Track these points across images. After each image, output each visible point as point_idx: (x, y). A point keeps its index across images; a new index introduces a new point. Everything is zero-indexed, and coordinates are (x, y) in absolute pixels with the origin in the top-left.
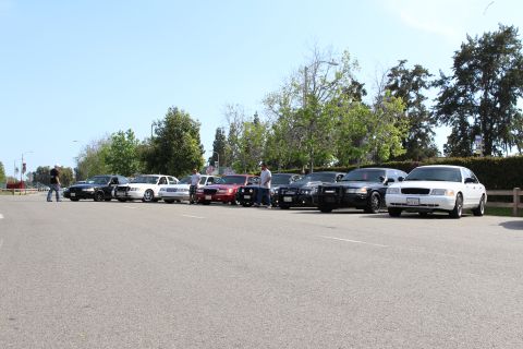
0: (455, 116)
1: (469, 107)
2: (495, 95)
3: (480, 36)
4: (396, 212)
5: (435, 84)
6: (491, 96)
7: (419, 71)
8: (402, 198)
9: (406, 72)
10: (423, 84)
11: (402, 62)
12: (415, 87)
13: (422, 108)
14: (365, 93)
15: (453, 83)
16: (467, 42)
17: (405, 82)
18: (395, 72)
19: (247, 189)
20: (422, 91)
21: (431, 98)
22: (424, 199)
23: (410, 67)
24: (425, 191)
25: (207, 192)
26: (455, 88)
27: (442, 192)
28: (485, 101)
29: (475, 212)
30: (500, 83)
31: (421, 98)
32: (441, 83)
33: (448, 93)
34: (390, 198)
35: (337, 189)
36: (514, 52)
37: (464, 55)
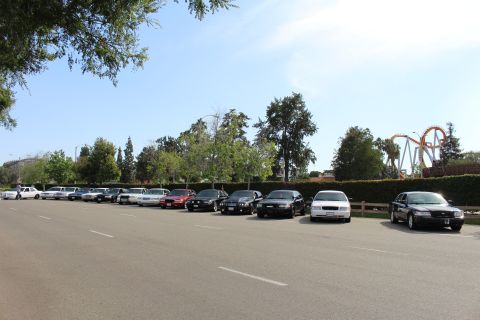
2: (290, 133)
6: (287, 134)
9: (234, 116)
10: (245, 124)
11: (232, 110)
12: (240, 126)
15: (267, 125)
16: (274, 102)
17: (236, 122)
20: (244, 128)
23: (237, 113)
26: (268, 129)
28: (284, 136)
30: (292, 126)
31: (242, 133)
32: (259, 125)
33: (263, 132)
36: (301, 108)
37: (273, 109)
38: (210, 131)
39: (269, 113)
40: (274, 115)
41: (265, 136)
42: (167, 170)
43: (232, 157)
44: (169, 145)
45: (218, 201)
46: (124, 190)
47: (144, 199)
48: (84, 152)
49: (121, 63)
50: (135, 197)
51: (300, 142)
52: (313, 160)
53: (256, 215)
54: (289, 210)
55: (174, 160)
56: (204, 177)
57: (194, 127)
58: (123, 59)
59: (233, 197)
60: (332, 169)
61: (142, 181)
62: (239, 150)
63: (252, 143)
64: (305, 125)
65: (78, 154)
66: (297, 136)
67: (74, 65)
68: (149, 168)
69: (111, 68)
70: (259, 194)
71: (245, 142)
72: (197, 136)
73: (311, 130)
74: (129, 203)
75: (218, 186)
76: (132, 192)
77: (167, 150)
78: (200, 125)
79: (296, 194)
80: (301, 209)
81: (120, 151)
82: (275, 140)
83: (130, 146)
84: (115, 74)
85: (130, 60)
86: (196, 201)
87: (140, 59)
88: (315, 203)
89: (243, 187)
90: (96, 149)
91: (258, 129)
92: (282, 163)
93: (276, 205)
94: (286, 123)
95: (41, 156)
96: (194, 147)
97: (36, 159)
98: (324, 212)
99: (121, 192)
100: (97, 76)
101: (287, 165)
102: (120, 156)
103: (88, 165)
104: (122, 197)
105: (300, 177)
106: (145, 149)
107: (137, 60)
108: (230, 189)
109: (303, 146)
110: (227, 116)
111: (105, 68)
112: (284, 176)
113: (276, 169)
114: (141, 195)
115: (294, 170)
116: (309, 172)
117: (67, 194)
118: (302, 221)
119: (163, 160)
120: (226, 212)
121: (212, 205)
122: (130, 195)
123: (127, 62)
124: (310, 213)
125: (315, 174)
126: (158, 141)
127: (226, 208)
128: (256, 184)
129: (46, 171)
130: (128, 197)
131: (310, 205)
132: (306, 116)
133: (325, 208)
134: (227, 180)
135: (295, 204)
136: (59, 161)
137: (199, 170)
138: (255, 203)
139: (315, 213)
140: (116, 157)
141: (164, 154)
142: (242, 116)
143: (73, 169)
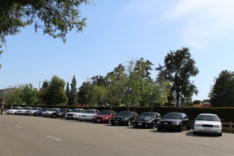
2: (180, 74)
5: (157, 69)
9: (143, 63)
10: (150, 68)
11: (142, 59)
12: (147, 69)
15: (164, 69)
16: (170, 53)
20: (149, 71)
23: (145, 61)
28: (176, 76)
30: (182, 69)
31: (148, 73)
32: (160, 69)
33: (162, 73)
36: (188, 58)
37: (169, 58)
38: (127, 72)
39: (166, 60)
40: (169, 62)
41: (163, 76)
42: (98, 98)
43: (141, 89)
44: (100, 81)
45: (131, 119)
46: (70, 110)
47: (83, 116)
48: (45, 84)
49: (68, 28)
50: (77, 114)
51: (187, 80)
52: (196, 93)
53: (156, 129)
54: (179, 126)
55: (103, 91)
56: (122, 102)
57: (116, 70)
58: (69, 25)
59: (142, 117)
60: (209, 99)
61: (82, 104)
62: (146, 85)
63: (155, 80)
64: (190, 69)
65: (41, 87)
66: (185, 76)
67: (38, 29)
68: (86, 96)
69: (62, 31)
70: (159, 115)
71: (150, 80)
72: (118, 76)
73: (195, 73)
74: (73, 119)
75: (132, 109)
76: (75, 111)
77: (98, 84)
78: (120, 68)
79: (184, 115)
80: (187, 126)
81: (68, 84)
82: (170, 78)
83: (74, 81)
84: (64, 35)
85: (74, 26)
86: (116, 119)
87: (81, 25)
88: (197, 122)
89: (148, 110)
90: (52, 83)
91: (159, 71)
92: (174, 94)
93: (170, 123)
94: (178, 68)
95: (17, 87)
96: (116, 82)
97: (14, 89)
98: (203, 129)
99: (68, 111)
100: (52, 37)
101: (178, 96)
102: (68, 88)
103: (47, 94)
104: (69, 115)
105: (187, 104)
106: (84, 84)
107: (79, 26)
108: (140, 111)
109: (189, 83)
110: (138, 63)
111: (59, 32)
112: (176, 103)
113: (170, 98)
114: (81, 114)
115: (183, 99)
116: (193, 101)
117: (33, 112)
118: (188, 134)
119: (95, 91)
120: (136, 126)
121: (127, 121)
122: (74, 113)
123: (73, 27)
124: (193, 129)
125: (197, 102)
126: (93, 78)
127: (136, 123)
128: (157, 108)
129: (21, 96)
130: (72, 115)
131: (194, 123)
132: (191, 63)
133: (204, 126)
134: (137, 105)
135: (183, 122)
136: (29, 90)
137: (119, 98)
138: (156, 121)
139: (197, 129)
140: (65, 88)
141: (96, 87)
142: (148, 62)
143: (38, 96)
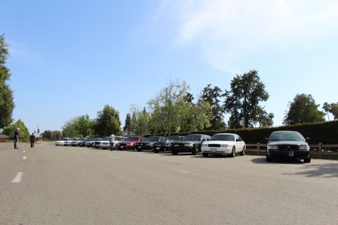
0: (232, 109)
1: (238, 105)
2: (249, 100)
3: (242, 75)
4: (206, 155)
5: (223, 95)
6: (247, 100)
7: (216, 89)
8: (209, 149)
9: (211, 89)
10: (218, 95)
11: (209, 85)
13: (218, 105)
14: (193, 98)
15: (231, 94)
16: (236, 77)
17: (210, 94)
18: (206, 90)
19: (140, 144)
20: (218, 98)
21: (222, 101)
22: (218, 149)
23: (212, 87)
24: (219, 146)
25: (121, 144)
26: (232, 97)
27: (226, 146)
28: (245, 102)
29: (241, 154)
30: (251, 95)
31: (217, 101)
32: (226, 94)
33: (229, 99)
34: (204, 149)
35: (180, 144)
36: (257, 81)
37: (235, 82)
39: (233, 85)
40: (236, 87)
51: (256, 106)
64: (260, 93)
66: (254, 101)
73: (265, 98)
91: (225, 98)
92: (242, 122)
94: (246, 93)
101: (247, 123)
109: (259, 109)
132: (261, 87)
136: (85, 122)
